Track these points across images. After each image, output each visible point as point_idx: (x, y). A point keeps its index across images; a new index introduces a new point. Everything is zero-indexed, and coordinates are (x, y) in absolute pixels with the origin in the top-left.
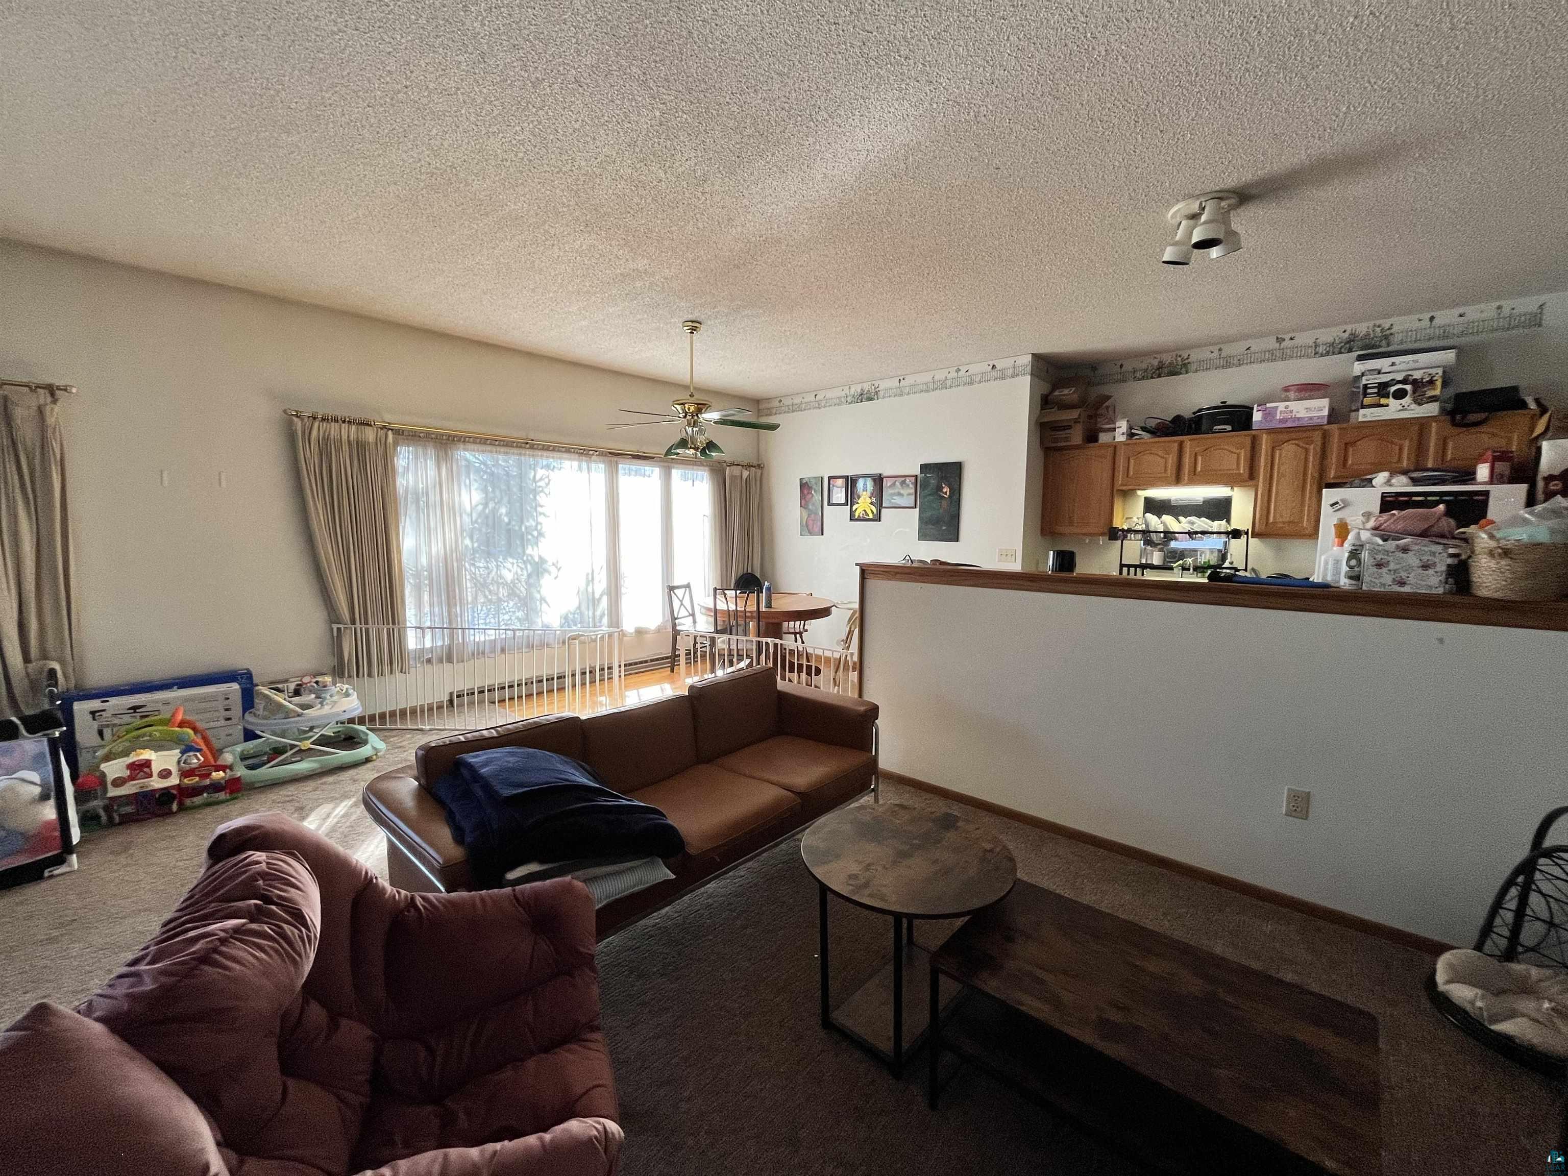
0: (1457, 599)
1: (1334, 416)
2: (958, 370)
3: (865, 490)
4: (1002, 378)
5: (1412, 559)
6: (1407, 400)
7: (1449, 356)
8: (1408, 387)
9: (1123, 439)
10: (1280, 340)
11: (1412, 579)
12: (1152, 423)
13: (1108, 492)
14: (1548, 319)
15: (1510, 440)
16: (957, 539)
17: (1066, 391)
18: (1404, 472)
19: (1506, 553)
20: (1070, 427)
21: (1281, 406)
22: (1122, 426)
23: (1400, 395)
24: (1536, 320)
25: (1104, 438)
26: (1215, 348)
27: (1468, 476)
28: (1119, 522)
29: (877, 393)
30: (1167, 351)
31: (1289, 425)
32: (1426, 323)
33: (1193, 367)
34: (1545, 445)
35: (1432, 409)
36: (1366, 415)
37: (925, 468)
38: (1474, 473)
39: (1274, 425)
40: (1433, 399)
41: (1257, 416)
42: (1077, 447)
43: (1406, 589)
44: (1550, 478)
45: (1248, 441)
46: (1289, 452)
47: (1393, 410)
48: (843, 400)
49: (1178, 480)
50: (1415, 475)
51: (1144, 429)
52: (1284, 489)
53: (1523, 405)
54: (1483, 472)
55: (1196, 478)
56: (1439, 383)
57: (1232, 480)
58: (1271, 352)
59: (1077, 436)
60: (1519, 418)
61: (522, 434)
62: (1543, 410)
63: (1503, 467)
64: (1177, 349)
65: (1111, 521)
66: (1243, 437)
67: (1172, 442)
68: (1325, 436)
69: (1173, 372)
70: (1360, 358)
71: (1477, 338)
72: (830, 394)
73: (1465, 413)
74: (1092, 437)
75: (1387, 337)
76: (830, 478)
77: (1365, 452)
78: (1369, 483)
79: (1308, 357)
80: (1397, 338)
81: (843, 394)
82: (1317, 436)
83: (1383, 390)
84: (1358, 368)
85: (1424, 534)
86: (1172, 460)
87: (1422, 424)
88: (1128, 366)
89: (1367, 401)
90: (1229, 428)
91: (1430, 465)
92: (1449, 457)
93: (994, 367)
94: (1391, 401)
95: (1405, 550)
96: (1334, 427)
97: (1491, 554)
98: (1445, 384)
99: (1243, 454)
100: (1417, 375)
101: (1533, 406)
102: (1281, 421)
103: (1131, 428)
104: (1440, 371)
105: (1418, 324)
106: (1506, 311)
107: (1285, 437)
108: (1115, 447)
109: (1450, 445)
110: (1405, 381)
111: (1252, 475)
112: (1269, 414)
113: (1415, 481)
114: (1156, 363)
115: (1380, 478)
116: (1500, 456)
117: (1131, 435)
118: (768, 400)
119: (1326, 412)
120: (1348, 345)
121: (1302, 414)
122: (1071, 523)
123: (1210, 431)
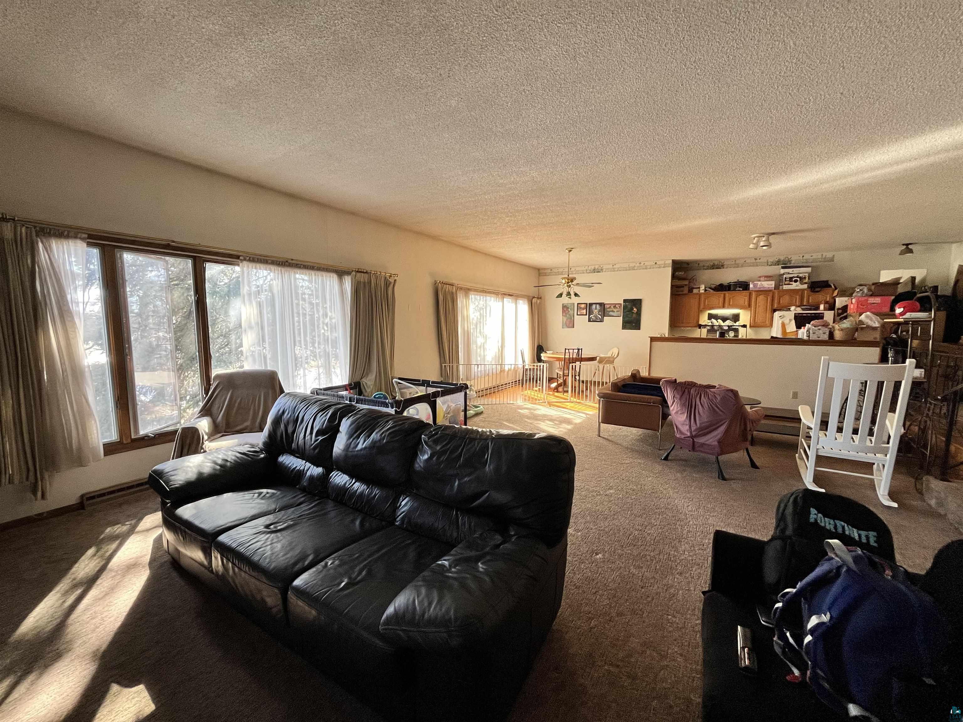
0: (831, 341)
1: (777, 287)
2: (640, 263)
3: (596, 309)
4: (659, 268)
5: (821, 332)
6: (798, 283)
7: (809, 270)
8: (798, 279)
9: (703, 291)
10: (756, 259)
11: (821, 336)
12: (713, 286)
13: (697, 310)
14: (835, 259)
15: (826, 297)
16: (639, 329)
17: (680, 273)
18: (799, 306)
19: (842, 330)
20: (683, 287)
21: (759, 283)
22: (703, 287)
23: (796, 281)
24: (832, 260)
25: (695, 291)
26: (734, 261)
27: (818, 308)
28: (701, 322)
29: (602, 270)
30: (715, 260)
31: (762, 289)
32: (801, 258)
33: (725, 266)
34: (837, 299)
35: (805, 286)
36: (785, 287)
37: (625, 301)
38: (819, 307)
39: (757, 289)
40: (806, 283)
41: (751, 286)
42: (685, 294)
43: (820, 339)
44: (838, 309)
45: (748, 294)
46: (761, 298)
47: (794, 286)
48: (585, 272)
49: (723, 307)
50: (803, 307)
51: (710, 288)
52: (760, 310)
53: (830, 286)
54: (822, 307)
55: (731, 306)
56: (807, 278)
57: (741, 308)
58: (753, 263)
59: (686, 290)
60: (829, 290)
61: (481, 286)
62: (836, 289)
63: (827, 305)
64: (719, 261)
65: (698, 321)
66: (746, 293)
67: (721, 294)
68: (774, 293)
69: (718, 268)
70: (783, 268)
71: (818, 264)
72: (577, 269)
73: (815, 288)
74: (691, 290)
75: (790, 261)
76: (578, 304)
77: (785, 300)
78: (789, 310)
79: (764, 266)
80: (793, 262)
81: (585, 269)
82: (771, 294)
83: (791, 279)
84: (782, 271)
85: (823, 326)
86: (721, 300)
87: (803, 290)
88: (701, 264)
89: (786, 283)
90: (741, 289)
91: (805, 304)
92: (810, 301)
93: (656, 263)
94: (793, 283)
95: (819, 329)
96: (776, 291)
97: (839, 330)
98: (809, 279)
99: (747, 299)
100: (801, 275)
101: (833, 287)
102: (759, 288)
103: (705, 288)
104: (807, 274)
105: (798, 258)
106: (824, 256)
107: (760, 293)
108: (700, 295)
109: (810, 298)
110: (797, 277)
111: (750, 305)
112: (755, 286)
113: (803, 309)
114: (712, 264)
115: (793, 308)
116: (826, 303)
117: (706, 290)
118: (545, 269)
119: (773, 286)
120: (778, 263)
121: (766, 286)
122: (683, 323)
123: (734, 290)
